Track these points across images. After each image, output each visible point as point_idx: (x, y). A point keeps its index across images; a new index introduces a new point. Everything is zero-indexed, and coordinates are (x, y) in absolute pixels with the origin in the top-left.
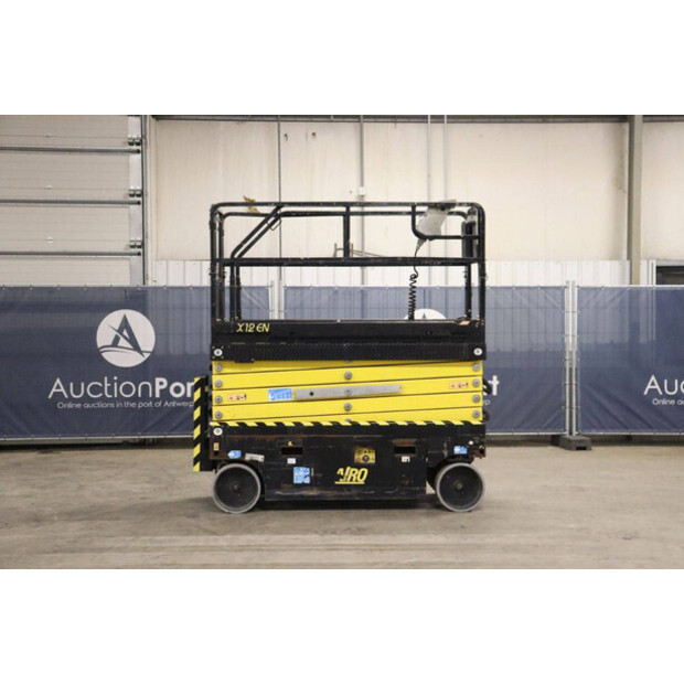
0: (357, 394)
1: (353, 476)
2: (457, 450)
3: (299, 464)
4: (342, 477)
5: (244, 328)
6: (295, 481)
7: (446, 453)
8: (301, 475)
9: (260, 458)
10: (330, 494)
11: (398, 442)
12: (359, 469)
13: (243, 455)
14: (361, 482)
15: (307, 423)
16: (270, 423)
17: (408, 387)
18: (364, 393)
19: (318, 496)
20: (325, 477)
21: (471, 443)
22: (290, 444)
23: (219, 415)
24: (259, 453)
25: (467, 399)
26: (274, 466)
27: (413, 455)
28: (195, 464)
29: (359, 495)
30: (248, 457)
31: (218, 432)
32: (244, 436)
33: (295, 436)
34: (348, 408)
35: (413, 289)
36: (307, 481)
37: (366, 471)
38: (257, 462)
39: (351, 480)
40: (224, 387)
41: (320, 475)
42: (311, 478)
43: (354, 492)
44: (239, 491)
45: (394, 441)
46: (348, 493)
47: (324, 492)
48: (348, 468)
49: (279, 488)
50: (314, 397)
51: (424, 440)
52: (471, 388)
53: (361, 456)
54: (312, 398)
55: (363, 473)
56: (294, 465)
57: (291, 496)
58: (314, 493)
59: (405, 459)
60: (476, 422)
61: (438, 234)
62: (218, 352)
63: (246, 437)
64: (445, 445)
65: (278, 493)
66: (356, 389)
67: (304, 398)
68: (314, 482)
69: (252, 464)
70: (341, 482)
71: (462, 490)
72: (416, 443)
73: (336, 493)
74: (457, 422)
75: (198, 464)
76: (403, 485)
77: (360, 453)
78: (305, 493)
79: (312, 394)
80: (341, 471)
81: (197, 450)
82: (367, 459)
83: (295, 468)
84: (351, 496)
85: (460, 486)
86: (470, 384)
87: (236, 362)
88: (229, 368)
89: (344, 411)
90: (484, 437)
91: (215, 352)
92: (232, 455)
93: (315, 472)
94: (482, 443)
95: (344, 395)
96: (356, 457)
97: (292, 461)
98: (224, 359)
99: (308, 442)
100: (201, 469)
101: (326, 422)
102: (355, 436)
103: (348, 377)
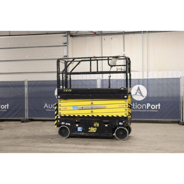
0: (94, 108)
1: (93, 130)
2: (120, 123)
3: (79, 126)
4: (90, 130)
5: (65, 90)
6: (78, 131)
7: (117, 124)
8: (80, 129)
9: (69, 124)
10: (87, 134)
11: (105, 121)
12: (94, 128)
13: (65, 123)
14: (95, 131)
15: (81, 115)
16: (72, 115)
17: (108, 106)
18: (96, 108)
19: (84, 135)
20: (86, 130)
21: (124, 122)
22: (77, 121)
23: (60, 113)
24: (69, 123)
25: (123, 110)
26: (73, 127)
27: (108, 125)
28: (55, 125)
29: (94, 135)
30: (66, 124)
31: (59, 117)
32: (66, 118)
33: (78, 119)
34: (92, 112)
35: (109, 80)
36: (81, 131)
37: (96, 128)
38: (68, 125)
39: (92, 131)
40: (61, 106)
41: (84, 129)
42: (82, 130)
43: (93, 134)
44: (65, 133)
45: (103, 121)
46: (92, 134)
47: (86, 134)
48: (91, 128)
49: (74, 132)
50: (83, 109)
51: (111, 120)
52: (125, 107)
53: (95, 125)
54: (82, 109)
55: (95, 129)
56: (77, 127)
57: (77, 134)
58: (83, 134)
59: (106, 126)
60: (125, 116)
61: (115, 65)
62: (59, 97)
63: (66, 119)
64: (117, 122)
65: (74, 133)
66: (93, 106)
67: (81, 109)
68: (83, 131)
69: (68, 126)
70: (90, 131)
71: (122, 135)
72: (109, 121)
73: (88, 134)
74: (120, 116)
75: (56, 126)
76: (106, 133)
77: (95, 123)
78: (80, 134)
79: (82, 108)
80: (90, 128)
81: (56, 122)
82: (97, 125)
83: (78, 127)
84: (92, 135)
85: (122, 133)
86: (124, 106)
87: (63, 99)
88: (62, 101)
89: (91, 113)
90: (127, 120)
91: (58, 97)
92: (63, 123)
93: (83, 128)
94: (127, 122)
95: (91, 108)
96: (94, 124)
97: (77, 125)
98: (61, 99)
99: (81, 120)
100: (57, 127)
101: (86, 115)
102: (93, 119)
103: (92, 103)
